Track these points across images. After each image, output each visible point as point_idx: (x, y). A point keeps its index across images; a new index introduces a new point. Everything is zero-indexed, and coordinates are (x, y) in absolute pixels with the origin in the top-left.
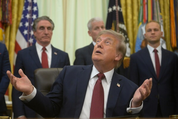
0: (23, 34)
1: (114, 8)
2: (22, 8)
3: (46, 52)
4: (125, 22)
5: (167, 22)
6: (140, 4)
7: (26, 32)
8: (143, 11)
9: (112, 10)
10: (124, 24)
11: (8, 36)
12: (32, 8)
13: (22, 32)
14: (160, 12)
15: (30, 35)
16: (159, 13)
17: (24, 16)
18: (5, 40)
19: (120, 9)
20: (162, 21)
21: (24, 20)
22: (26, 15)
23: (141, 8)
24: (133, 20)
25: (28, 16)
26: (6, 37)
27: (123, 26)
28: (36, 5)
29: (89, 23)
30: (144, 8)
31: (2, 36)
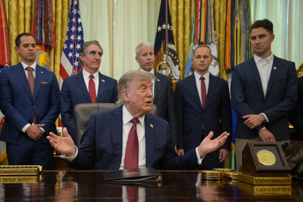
0: (68, 57)
1: (164, 26)
2: (66, 29)
3: (93, 79)
4: (175, 42)
5: (222, 41)
6: (192, 21)
7: (70, 55)
8: (195, 30)
9: (162, 29)
10: (174, 44)
11: (52, 59)
12: (77, 28)
13: (67, 55)
14: (215, 30)
15: (75, 57)
16: (213, 31)
17: (68, 38)
18: (50, 63)
19: (170, 28)
20: (216, 40)
21: (69, 42)
22: (71, 36)
23: (194, 25)
24: (184, 39)
25: (72, 37)
26: (50, 61)
27: (173, 47)
28: (81, 25)
29: (137, 48)
30: (196, 25)
31: (46, 60)
